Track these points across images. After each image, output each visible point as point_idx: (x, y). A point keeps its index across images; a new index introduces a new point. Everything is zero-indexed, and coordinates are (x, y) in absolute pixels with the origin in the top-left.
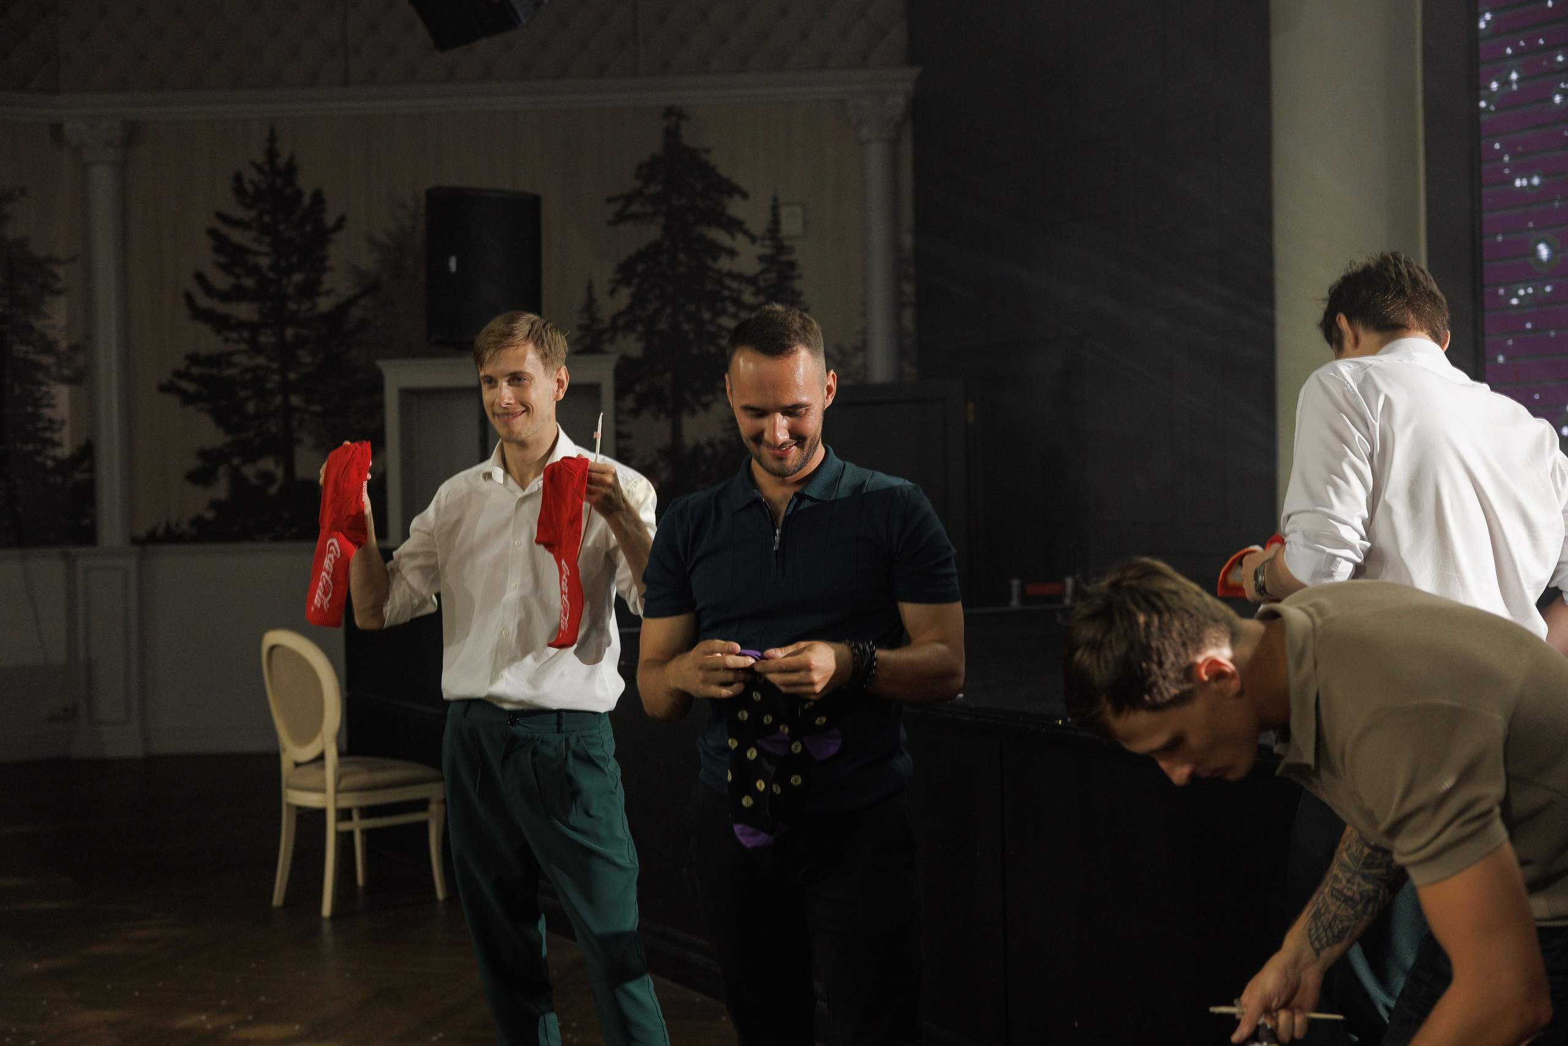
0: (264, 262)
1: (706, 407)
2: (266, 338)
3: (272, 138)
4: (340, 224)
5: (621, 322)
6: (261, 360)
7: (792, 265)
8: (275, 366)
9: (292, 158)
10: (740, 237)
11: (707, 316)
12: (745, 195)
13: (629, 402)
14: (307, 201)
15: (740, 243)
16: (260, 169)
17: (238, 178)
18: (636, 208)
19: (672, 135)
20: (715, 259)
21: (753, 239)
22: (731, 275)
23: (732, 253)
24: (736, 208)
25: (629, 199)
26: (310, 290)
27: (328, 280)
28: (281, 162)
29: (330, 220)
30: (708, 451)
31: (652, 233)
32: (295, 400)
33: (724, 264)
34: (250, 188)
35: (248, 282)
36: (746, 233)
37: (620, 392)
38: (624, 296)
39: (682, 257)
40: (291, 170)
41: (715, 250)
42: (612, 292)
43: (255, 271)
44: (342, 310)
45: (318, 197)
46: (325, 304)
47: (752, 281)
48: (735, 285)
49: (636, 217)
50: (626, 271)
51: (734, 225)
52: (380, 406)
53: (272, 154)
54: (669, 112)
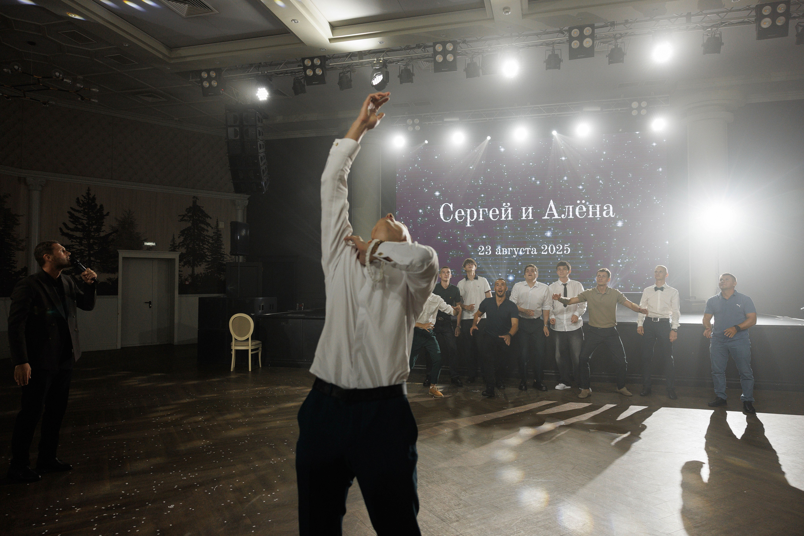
0: (85, 222)
1: (200, 265)
2: (85, 242)
3: (89, 190)
4: (108, 214)
5: (181, 244)
6: (83, 248)
7: (220, 235)
8: (87, 249)
9: (94, 196)
10: (209, 227)
11: (201, 244)
12: (211, 218)
13: (182, 263)
14: (98, 207)
15: (209, 229)
16: (85, 198)
17: (78, 199)
18: (185, 218)
19: (194, 202)
20: (203, 232)
21: (212, 228)
22: (207, 235)
23: (207, 231)
24: (208, 221)
25: (184, 216)
26: (98, 230)
27: (103, 228)
28: (91, 196)
29: (105, 213)
30: (200, 275)
31: (189, 224)
32: (92, 259)
33: (205, 233)
34: (81, 202)
35: (80, 227)
36: (211, 226)
37: (180, 261)
38: (182, 239)
39: (196, 231)
40: (94, 199)
41: (203, 229)
42: (179, 237)
43: (82, 224)
44: (107, 236)
45: (101, 206)
46: (102, 234)
47: (212, 237)
48: (208, 238)
49: (185, 220)
50: (183, 233)
51: (208, 225)
52: (118, 261)
53: (88, 194)
54: (194, 197)
